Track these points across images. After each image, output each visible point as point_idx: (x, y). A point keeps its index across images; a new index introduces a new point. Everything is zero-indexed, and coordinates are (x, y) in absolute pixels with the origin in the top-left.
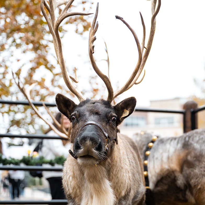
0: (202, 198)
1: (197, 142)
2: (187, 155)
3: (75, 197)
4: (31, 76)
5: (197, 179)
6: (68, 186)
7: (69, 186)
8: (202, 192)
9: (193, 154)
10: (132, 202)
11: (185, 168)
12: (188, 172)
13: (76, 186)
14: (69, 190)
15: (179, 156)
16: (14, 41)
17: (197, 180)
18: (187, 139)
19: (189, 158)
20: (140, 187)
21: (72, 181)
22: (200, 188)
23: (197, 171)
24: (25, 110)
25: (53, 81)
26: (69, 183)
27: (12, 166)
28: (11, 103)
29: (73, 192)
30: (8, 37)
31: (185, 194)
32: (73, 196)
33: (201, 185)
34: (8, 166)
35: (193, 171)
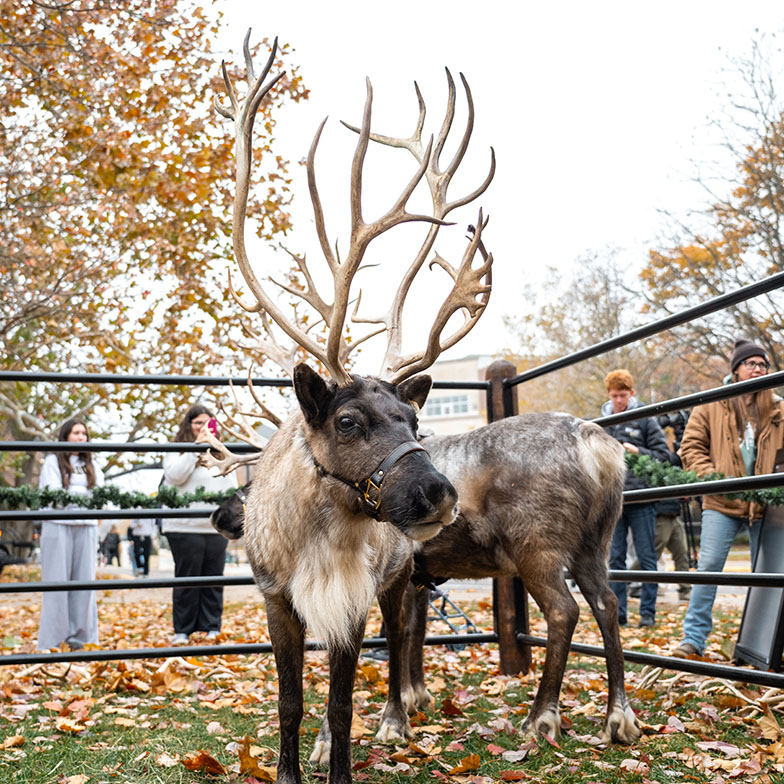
0: (533, 563)
1: (515, 449)
2: (493, 478)
3: (275, 572)
4: (172, 325)
5: (520, 524)
6: (258, 547)
7: (263, 547)
8: (533, 553)
9: (506, 474)
10: (385, 576)
11: (492, 504)
12: (499, 512)
13: (279, 549)
14: (261, 556)
15: (475, 480)
16: (136, 256)
17: (520, 528)
18: (489, 443)
19: (498, 483)
20: (398, 545)
21: (270, 539)
22: (528, 544)
23: (519, 509)
24: (163, 393)
25: (216, 333)
26: (263, 542)
27: (139, 510)
28: (136, 381)
29: (270, 562)
30: (124, 249)
31: (493, 554)
32: (270, 568)
33: (531, 538)
34: (132, 510)
35: (511, 510)
